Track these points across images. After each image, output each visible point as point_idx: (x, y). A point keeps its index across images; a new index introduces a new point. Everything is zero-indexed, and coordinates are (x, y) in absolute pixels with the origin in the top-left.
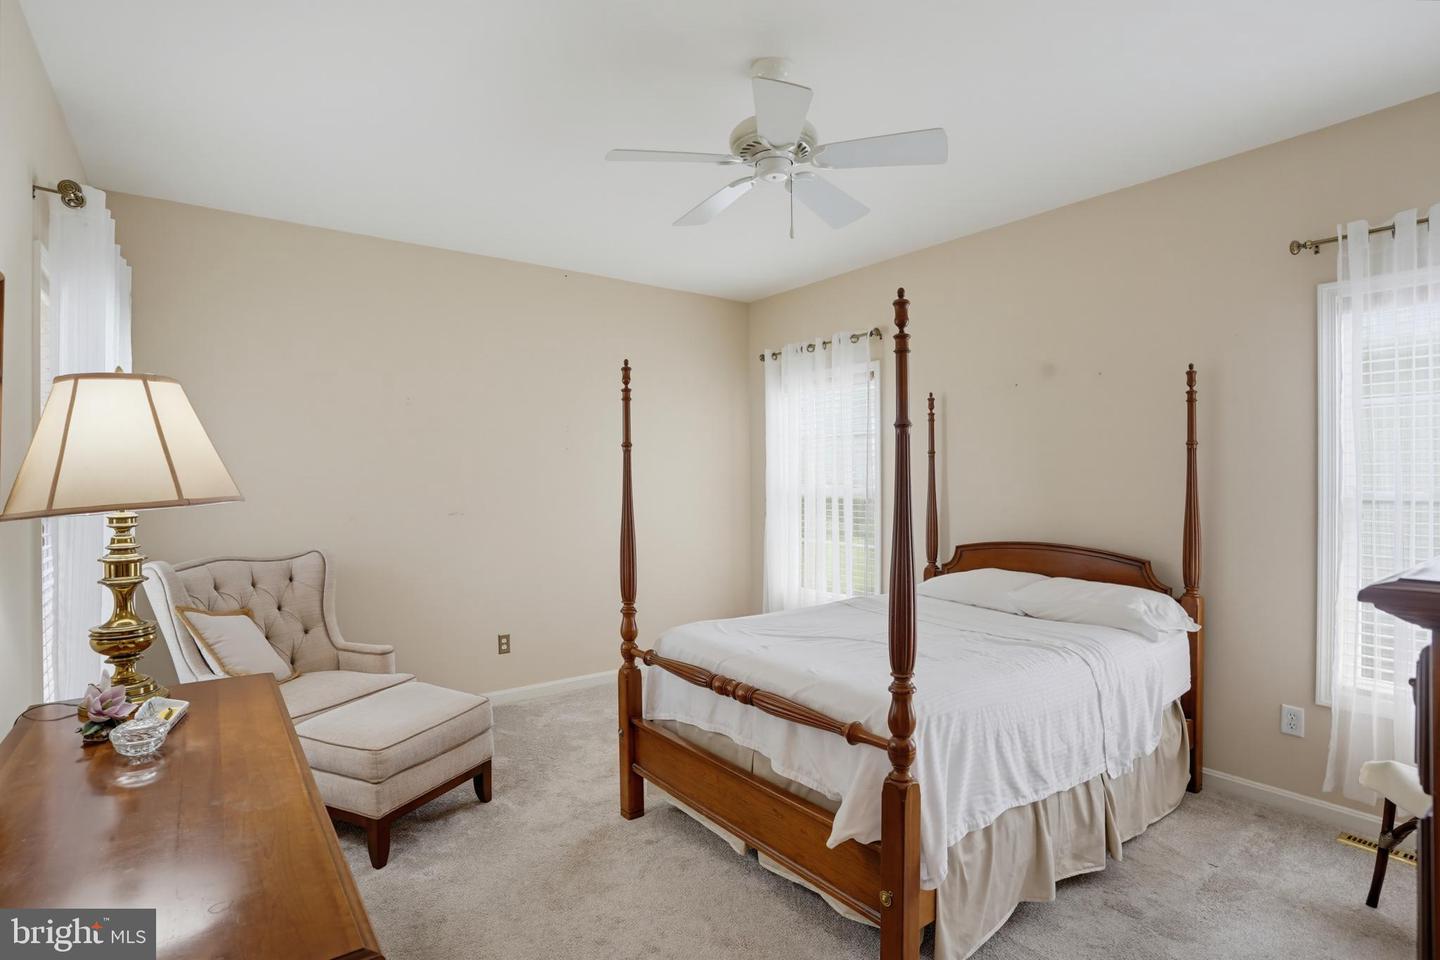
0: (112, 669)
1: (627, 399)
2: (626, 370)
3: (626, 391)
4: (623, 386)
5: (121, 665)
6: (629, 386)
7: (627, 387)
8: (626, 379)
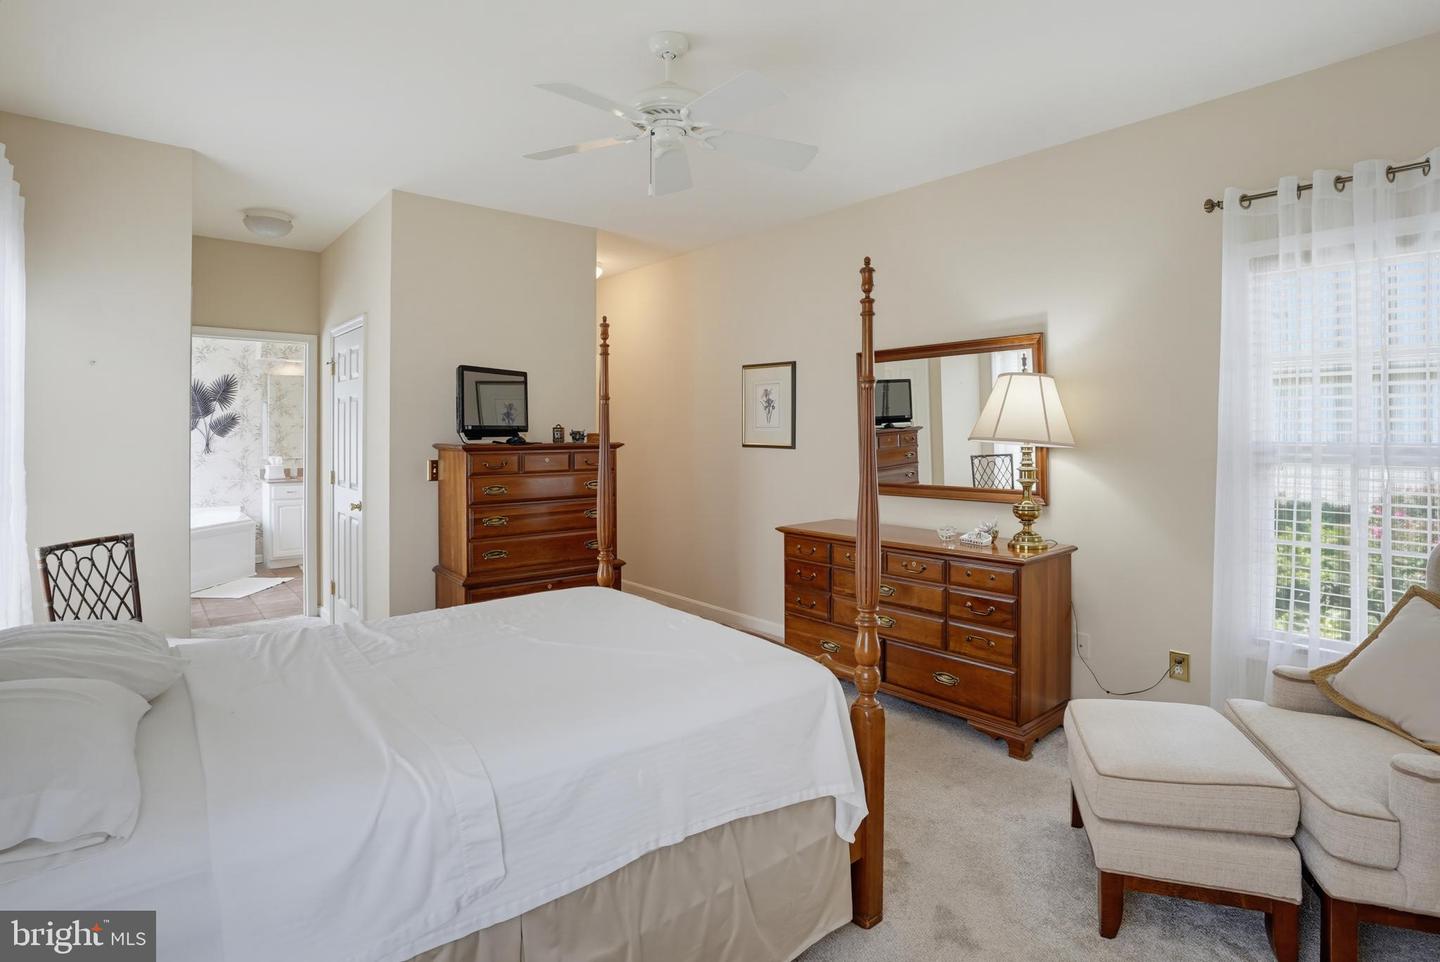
0: (1022, 526)
2: (868, 271)
3: (868, 302)
4: (863, 296)
5: (1025, 525)
6: (872, 295)
7: (868, 297)
8: (868, 285)
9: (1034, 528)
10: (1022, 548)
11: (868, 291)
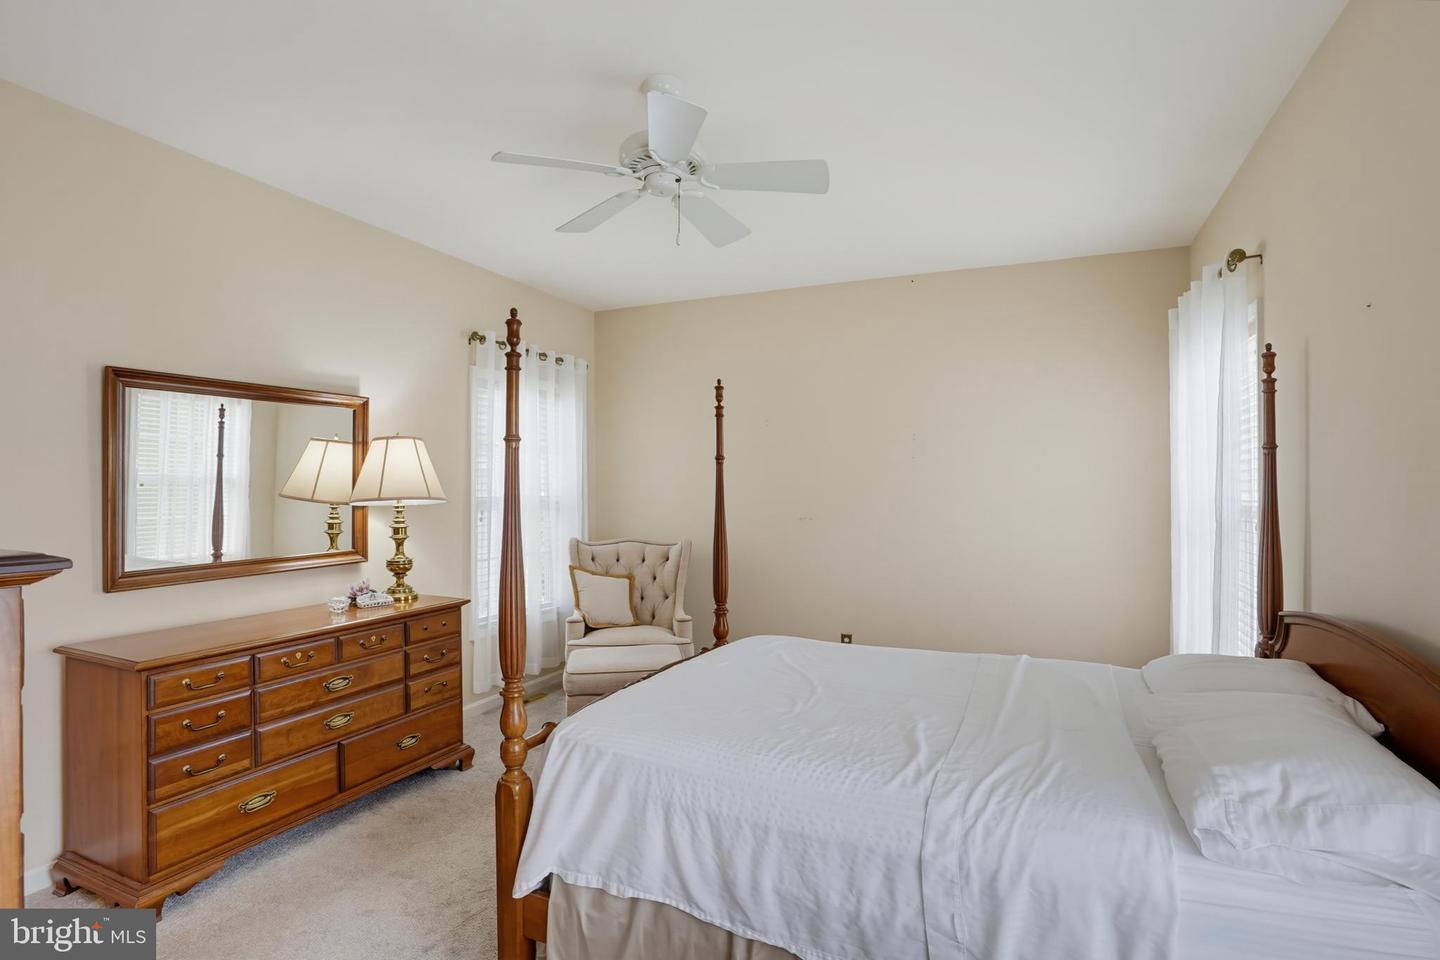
0: (395, 579)
1: (719, 416)
2: (719, 388)
3: (719, 408)
4: (716, 404)
5: (399, 578)
6: (722, 404)
7: (719, 405)
8: (719, 398)
9: (407, 580)
10: (406, 599)
11: (719, 401)
